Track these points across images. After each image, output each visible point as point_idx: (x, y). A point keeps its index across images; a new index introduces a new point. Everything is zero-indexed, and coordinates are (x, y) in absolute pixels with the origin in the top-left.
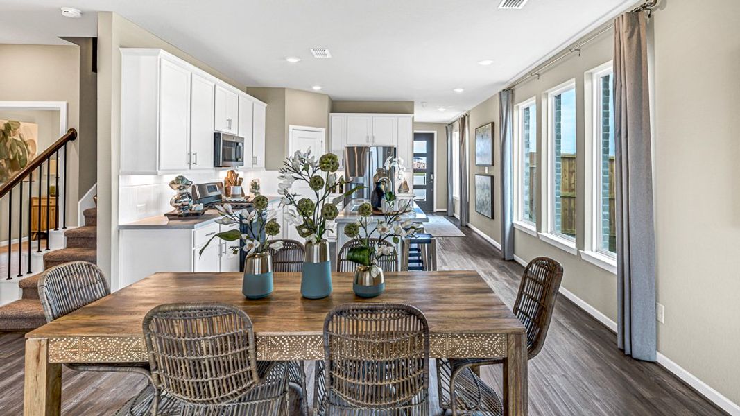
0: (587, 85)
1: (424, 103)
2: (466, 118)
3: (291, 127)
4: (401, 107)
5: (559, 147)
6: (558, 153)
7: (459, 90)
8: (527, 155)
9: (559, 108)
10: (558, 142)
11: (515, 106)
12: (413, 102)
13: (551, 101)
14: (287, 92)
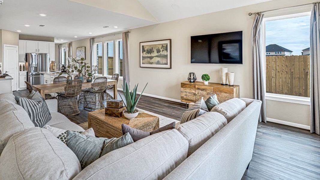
0: (116, 43)
1: (58, 38)
2: (71, 44)
3: (5, 45)
4: (49, 39)
5: (108, 55)
6: (108, 56)
7: (76, 37)
8: (97, 57)
9: (108, 46)
10: (108, 54)
11: (94, 44)
12: (54, 38)
13: (106, 44)
14: (2, 30)
